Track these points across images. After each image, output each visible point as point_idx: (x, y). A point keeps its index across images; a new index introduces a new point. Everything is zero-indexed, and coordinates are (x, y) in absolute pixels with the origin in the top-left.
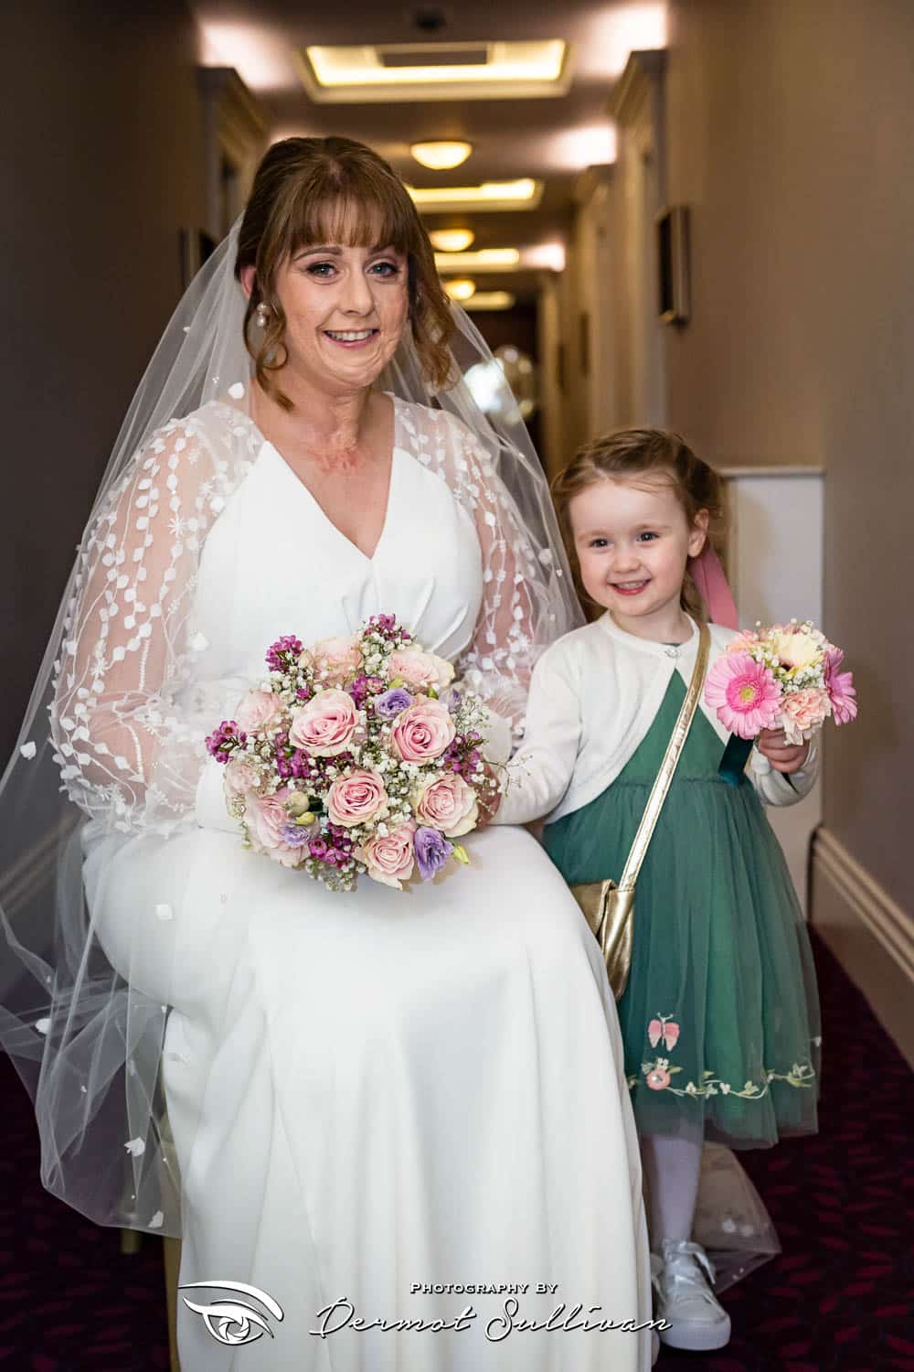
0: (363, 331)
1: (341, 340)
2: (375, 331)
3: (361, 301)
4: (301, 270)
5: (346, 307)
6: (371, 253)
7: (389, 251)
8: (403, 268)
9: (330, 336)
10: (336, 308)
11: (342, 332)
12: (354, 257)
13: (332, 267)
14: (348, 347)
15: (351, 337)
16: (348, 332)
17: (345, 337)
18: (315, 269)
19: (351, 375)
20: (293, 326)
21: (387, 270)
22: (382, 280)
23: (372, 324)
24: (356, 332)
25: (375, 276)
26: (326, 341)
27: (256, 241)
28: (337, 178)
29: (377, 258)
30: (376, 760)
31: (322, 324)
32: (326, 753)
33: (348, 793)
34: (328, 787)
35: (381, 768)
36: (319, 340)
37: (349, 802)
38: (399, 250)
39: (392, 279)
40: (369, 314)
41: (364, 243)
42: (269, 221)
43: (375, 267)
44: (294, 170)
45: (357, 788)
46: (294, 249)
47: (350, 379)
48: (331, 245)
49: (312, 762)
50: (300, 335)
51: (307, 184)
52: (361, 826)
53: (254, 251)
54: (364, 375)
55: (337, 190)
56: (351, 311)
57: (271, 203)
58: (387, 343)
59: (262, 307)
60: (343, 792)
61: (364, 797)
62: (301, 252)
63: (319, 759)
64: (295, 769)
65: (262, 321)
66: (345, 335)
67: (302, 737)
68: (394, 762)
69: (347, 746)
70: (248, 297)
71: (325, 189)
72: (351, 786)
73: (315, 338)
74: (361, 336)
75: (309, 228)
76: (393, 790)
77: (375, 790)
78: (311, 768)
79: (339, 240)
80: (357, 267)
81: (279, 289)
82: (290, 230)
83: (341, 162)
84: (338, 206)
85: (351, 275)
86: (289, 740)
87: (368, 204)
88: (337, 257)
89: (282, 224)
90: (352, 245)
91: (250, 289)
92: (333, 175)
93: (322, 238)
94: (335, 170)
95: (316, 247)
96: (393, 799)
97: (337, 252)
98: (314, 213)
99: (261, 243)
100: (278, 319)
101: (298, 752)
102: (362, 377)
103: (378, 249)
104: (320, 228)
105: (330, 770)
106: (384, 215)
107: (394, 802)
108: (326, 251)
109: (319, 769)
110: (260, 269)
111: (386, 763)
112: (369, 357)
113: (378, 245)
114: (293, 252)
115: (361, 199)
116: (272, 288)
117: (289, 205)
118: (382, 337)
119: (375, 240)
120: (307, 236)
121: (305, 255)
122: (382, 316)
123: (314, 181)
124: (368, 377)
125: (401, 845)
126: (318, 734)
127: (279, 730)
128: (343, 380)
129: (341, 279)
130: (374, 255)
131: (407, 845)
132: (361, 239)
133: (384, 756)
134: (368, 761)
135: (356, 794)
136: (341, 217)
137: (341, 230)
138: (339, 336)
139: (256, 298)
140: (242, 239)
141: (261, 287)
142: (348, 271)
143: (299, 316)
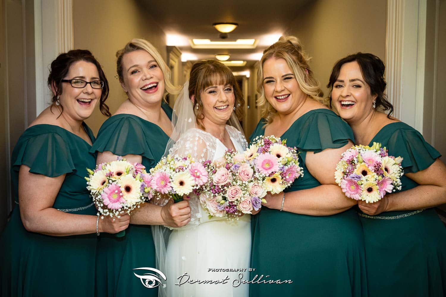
0: (225, 106)
1: (220, 109)
2: (228, 105)
3: (224, 99)
4: (208, 93)
5: (220, 100)
6: (225, 86)
7: (229, 85)
8: (232, 89)
9: (217, 109)
10: (218, 101)
11: (220, 106)
12: (221, 88)
13: (215, 91)
14: (222, 111)
15: (222, 108)
16: (221, 106)
17: (221, 108)
18: (211, 92)
19: (223, 117)
20: (206, 107)
21: (229, 90)
22: (228, 92)
23: (227, 103)
24: (223, 106)
25: (226, 91)
26: (215, 110)
27: (194, 88)
28: (213, 69)
29: (226, 87)
30: (237, 182)
31: (215, 106)
32: (223, 184)
33: (231, 193)
34: (226, 193)
35: (238, 184)
36: (214, 110)
37: (232, 195)
38: (231, 84)
39: (230, 91)
40: (226, 102)
41: (223, 84)
42: (197, 82)
43: (225, 90)
44: (202, 69)
45: (233, 191)
46: (204, 88)
47: (223, 119)
48: (214, 86)
49: (220, 187)
50: (208, 108)
51: (206, 72)
52: (237, 200)
53: (194, 91)
54: (227, 117)
55: (214, 72)
56: (221, 101)
57: (197, 78)
58: (232, 108)
59: (197, 104)
60: (230, 192)
61: (236, 193)
62: (206, 88)
63: (222, 186)
64: (217, 190)
65: (197, 108)
66: (221, 107)
67: (216, 182)
68: (241, 182)
69: (228, 181)
70: (193, 102)
71: (210, 72)
72: (232, 191)
73: (213, 110)
74: (225, 107)
75: (208, 82)
76: (243, 190)
77: (238, 190)
78: (220, 189)
79: (216, 84)
80: (222, 90)
81: (202, 99)
82: (203, 83)
83: (213, 65)
84: (215, 76)
85: (220, 92)
86: (213, 184)
87: (222, 74)
88: (216, 88)
89: (201, 82)
90: (220, 85)
91: (194, 101)
92: (212, 69)
93: (212, 84)
94: (212, 67)
95: (210, 87)
96: (244, 191)
97: (216, 87)
98: (209, 78)
99: (195, 89)
100: (202, 106)
101: (216, 186)
102: (226, 118)
103: (226, 84)
104: (211, 82)
105: (225, 188)
106: (226, 76)
107: (244, 192)
108: (213, 87)
109: (222, 188)
110: (196, 94)
111: (239, 182)
112: (227, 112)
113: (226, 83)
114: (204, 90)
115: (220, 72)
116: (200, 99)
117: (202, 78)
118: (230, 107)
119: (225, 83)
120: (208, 84)
121: (207, 89)
122: (229, 101)
123: (208, 71)
124: (228, 117)
125: (248, 202)
126: (220, 180)
127: (210, 182)
128: (222, 119)
129: (218, 93)
130: (226, 86)
131: (250, 202)
132: (222, 83)
133: (238, 181)
134: (234, 183)
135: (234, 192)
136: (216, 78)
137: (216, 81)
138: (219, 108)
139: (196, 102)
140: (190, 88)
141: (197, 100)
142: (219, 92)
143: (208, 105)
